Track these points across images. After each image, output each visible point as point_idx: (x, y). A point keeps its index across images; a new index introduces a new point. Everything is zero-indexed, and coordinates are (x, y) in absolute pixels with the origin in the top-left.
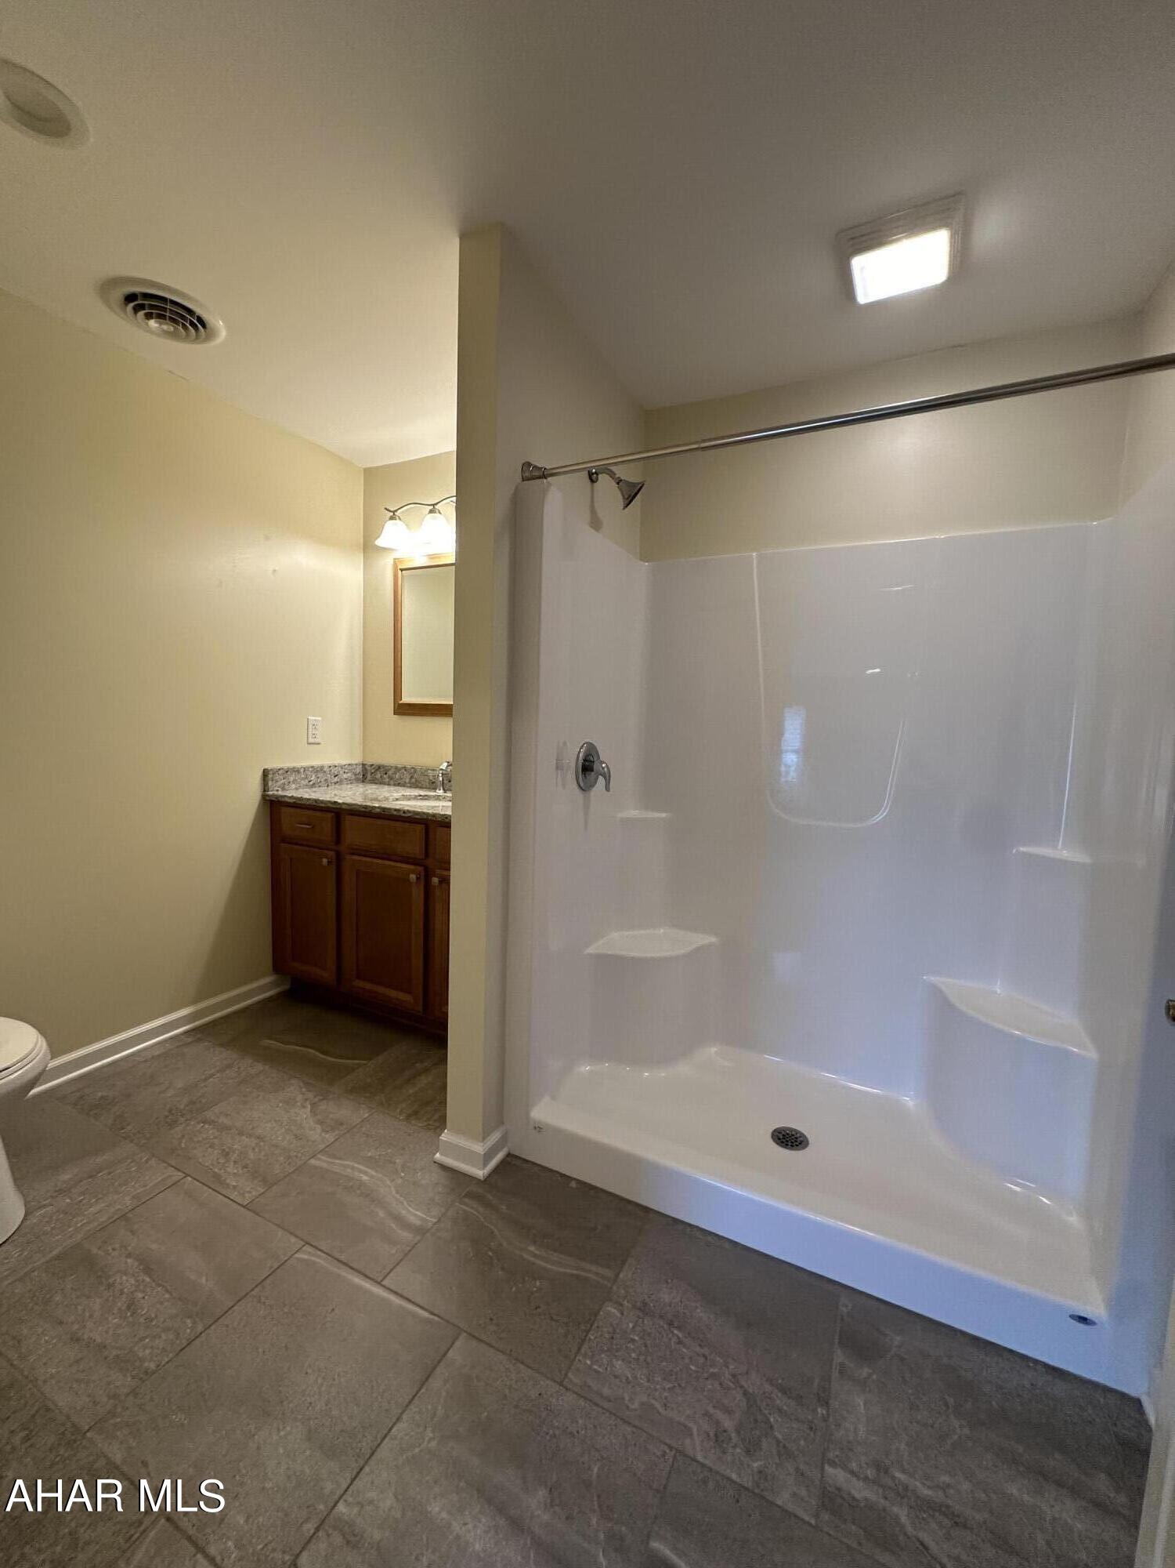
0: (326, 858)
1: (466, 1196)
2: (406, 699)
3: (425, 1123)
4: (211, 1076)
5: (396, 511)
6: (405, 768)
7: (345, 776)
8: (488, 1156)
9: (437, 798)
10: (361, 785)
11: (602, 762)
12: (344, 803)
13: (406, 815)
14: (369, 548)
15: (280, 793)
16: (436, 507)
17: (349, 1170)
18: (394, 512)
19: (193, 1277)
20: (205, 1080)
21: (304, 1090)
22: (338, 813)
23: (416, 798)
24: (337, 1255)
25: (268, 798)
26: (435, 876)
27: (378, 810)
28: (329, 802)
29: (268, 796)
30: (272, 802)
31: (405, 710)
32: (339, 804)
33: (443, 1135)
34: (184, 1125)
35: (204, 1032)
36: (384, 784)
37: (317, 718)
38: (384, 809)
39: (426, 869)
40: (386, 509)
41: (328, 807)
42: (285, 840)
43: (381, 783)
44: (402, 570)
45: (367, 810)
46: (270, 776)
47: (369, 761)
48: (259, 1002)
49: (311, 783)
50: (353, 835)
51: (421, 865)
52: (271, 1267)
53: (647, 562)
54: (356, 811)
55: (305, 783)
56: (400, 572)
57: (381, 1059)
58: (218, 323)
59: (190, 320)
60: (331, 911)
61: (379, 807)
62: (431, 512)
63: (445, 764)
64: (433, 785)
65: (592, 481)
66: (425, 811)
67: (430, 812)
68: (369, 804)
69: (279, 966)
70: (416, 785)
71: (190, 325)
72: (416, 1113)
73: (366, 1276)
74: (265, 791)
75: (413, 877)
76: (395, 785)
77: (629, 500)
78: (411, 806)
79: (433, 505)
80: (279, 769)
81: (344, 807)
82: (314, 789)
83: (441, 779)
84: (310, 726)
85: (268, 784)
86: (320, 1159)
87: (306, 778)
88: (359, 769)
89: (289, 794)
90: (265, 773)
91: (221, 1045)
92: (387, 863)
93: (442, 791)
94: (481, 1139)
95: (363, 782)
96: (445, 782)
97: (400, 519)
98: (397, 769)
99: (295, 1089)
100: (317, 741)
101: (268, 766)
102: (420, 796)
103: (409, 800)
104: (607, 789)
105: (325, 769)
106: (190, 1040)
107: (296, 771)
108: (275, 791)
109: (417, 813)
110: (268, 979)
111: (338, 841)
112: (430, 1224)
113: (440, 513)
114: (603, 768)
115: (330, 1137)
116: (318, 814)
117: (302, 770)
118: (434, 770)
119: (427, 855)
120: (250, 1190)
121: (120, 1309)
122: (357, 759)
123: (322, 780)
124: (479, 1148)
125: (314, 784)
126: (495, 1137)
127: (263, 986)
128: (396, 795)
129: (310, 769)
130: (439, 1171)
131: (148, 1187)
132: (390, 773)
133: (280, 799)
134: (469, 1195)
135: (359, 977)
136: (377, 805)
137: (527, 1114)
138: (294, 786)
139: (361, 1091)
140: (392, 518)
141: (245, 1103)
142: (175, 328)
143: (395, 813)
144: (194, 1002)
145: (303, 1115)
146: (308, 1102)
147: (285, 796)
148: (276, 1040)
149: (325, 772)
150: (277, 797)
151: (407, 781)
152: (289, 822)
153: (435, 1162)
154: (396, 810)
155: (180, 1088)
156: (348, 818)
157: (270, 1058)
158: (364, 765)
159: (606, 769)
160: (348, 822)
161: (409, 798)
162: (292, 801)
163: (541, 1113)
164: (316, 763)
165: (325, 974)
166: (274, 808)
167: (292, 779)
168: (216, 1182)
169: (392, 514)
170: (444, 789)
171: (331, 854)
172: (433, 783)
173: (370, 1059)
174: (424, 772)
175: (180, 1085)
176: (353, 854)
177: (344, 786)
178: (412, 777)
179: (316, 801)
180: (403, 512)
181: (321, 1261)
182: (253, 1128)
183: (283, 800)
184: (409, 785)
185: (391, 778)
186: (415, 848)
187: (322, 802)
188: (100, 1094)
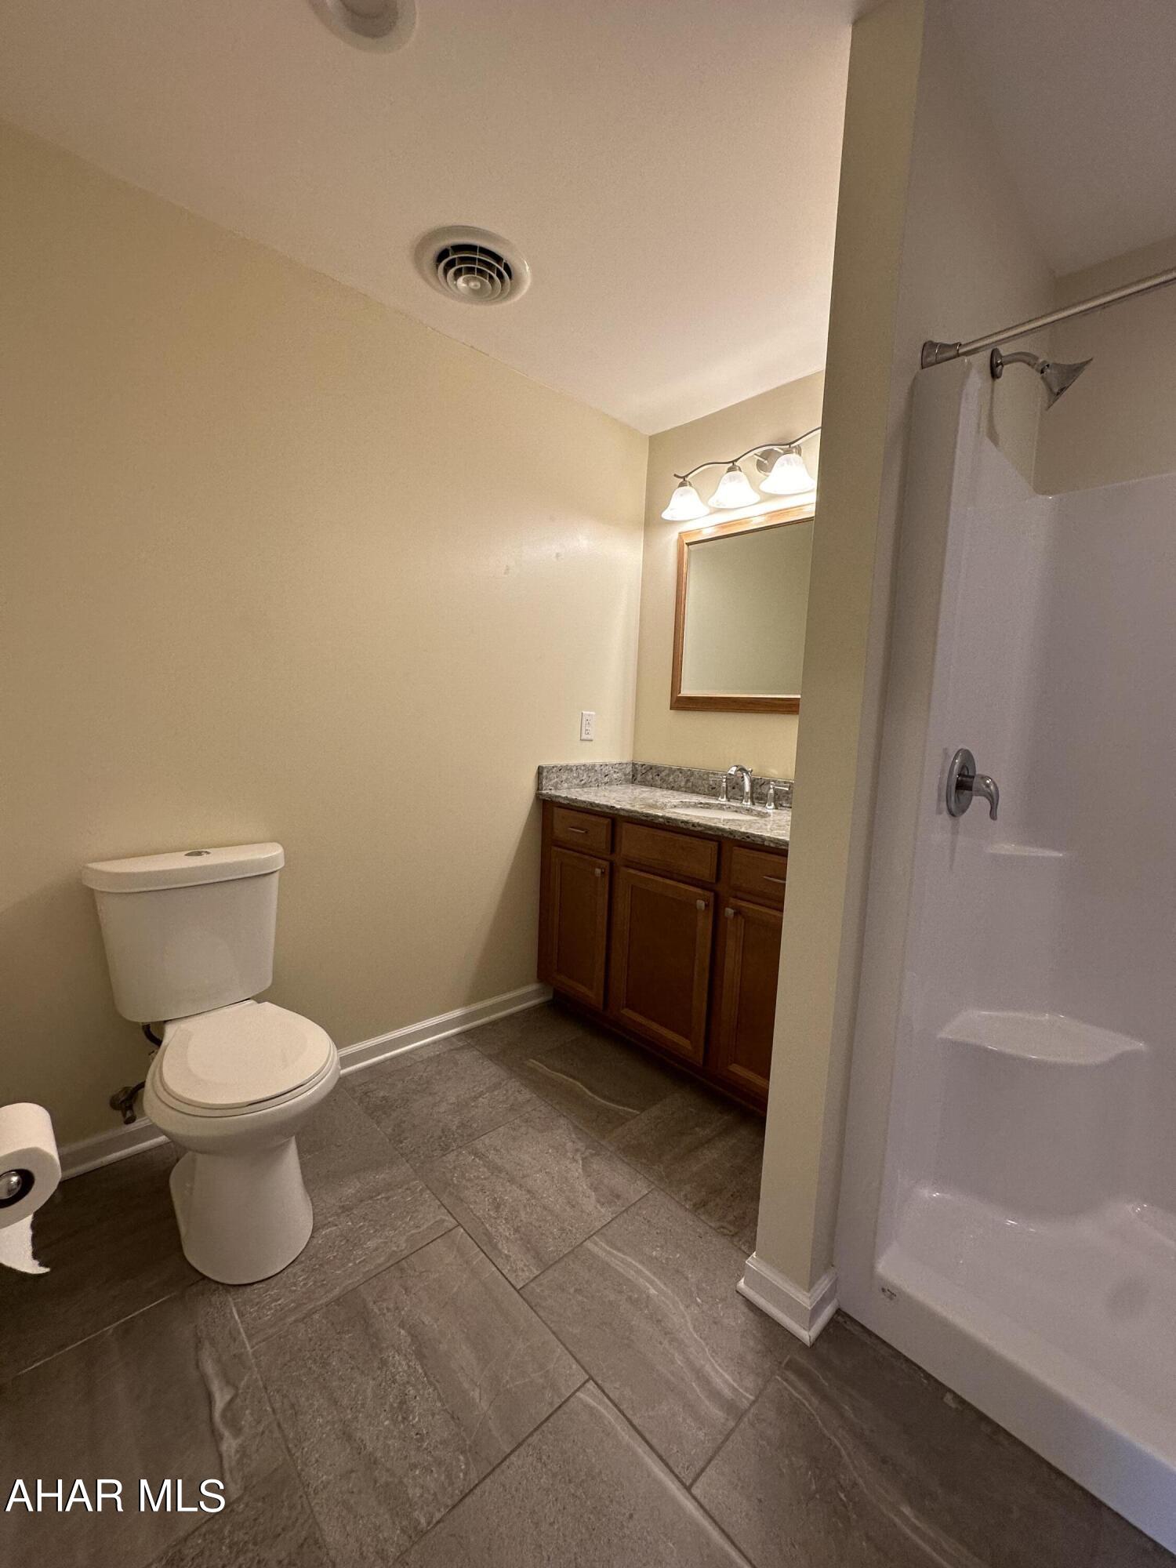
0: (599, 868)
1: (788, 1366)
2: (686, 692)
3: (718, 1224)
4: (481, 1094)
5: (687, 476)
6: (680, 770)
7: (615, 776)
8: (815, 1312)
9: (721, 807)
10: (631, 787)
11: (984, 778)
12: (621, 809)
13: (696, 829)
14: (652, 521)
15: (553, 792)
16: (737, 464)
17: (632, 1272)
18: (684, 478)
19: (466, 1386)
20: (475, 1098)
21: (573, 1136)
22: (614, 819)
23: (695, 806)
24: (629, 1413)
25: (541, 797)
26: (728, 907)
27: (661, 820)
28: (607, 806)
29: (541, 794)
30: (544, 801)
31: (682, 704)
32: (617, 809)
33: (750, 1259)
34: (455, 1153)
35: (473, 1037)
36: (656, 786)
37: (591, 713)
38: (669, 819)
39: (717, 896)
40: (675, 475)
41: (604, 812)
42: (558, 843)
43: (652, 786)
44: (688, 544)
45: (649, 819)
46: (545, 774)
47: (640, 760)
48: (523, 1011)
49: (583, 782)
50: (631, 845)
51: (711, 890)
52: (551, 1404)
53: (1051, 494)
54: (637, 819)
55: (576, 782)
56: (686, 546)
57: (655, 1111)
58: (525, 270)
59: (498, 268)
60: (602, 928)
61: (662, 817)
62: (730, 470)
63: (734, 769)
64: (713, 792)
65: (994, 375)
66: (720, 825)
67: (727, 827)
68: (646, 811)
69: (543, 975)
70: (693, 790)
71: (497, 276)
72: (704, 1204)
73: (667, 1465)
74: (538, 789)
75: (701, 904)
76: (667, 788)
77: (1056, 394)
78: (699, 817)
79: (733, 462)
80: (553, 767)
81: (622, 813)
82: (585, 790)
83: (724, 785)
84: (584, 720)
85: (542, 783)
86: (596, 1244)
87: (578, 777)
88: (629, 769)
89: (563, 793)
90: (540, 770)
91: (490, 1057)
92: (668, 882)
93: (725, 799)
94: (807, 1287)
95: (633, 783)
96: (729, 788)
97: (690, 485)
98: (671, 771)
99: (563, 1133)
100: (589, 737)
101: (543, 763)
102: (701, 803)
103: (688, 807)
104: (993, 815)
105: (596, 768)
106: (461, 1044)
107: (568, 769)
108: (549, 790)
109: (711, 828)
110: (533, 987)
111: (613, 847)
112: (746, 1404)
113: (740, 470)
114: (988, 786)
115: (607, 1213)
116: (593, 818)
117: (574, 769)
118: (714, 774)
119: (718, 879)
120: (524, 1269)
121: (391, 1405)
122: (627, 758)
123: (593, 780)
124: (806, 1300)
125: (585, 784)
126: (823, 1285)
127: (526, 995)
128: (675, 801)
129: (583, 768)
130: (746, 1310)
131: (421, 1229)
132: (664, 774)
133: (554, 799)
134: (791, 1366)
135: (628, 1006)
136: (661, 815)
137: (872, 1267)
138: (566, 785)
139: (636, 1153)
140: (682, 485)
141: (514, 1139)
142: (482, 283)
143: (682, 825)
144: (466, 1004)
145: (576, 1170)
146: (579, 1154)
147: (560, 796)
148: (541, 1061)
149: (596, 771)
150: (550, 796)
151: (683, 784)
152: (562, 826)
153: (738, 1292)
154: (683, 822)
155: (452, 1104)
156: (626, 826)
157: (539, 1085)
158: (634, 764)
159: (992, 787)
160: (625, 829)
161: (687, 805)
162: (566, 802)
163: (891, 1266)
164: (588, 761)
165: (592, 994)
166: (547, 808)
167: (564, 777)
168: (487, 1244)
169: (682, 480)
170: (727, 797)
171: (605, 864)
172: (713, 788)
173: (643, 1110)
174: (705, 775)
175: (453, 1100)
176: (627, 866)
177: (614, 787)
178: (688, 781)
179: (591, 804)
180: (693, 477)
181: (609, 1414)
182: (524, 1176)
183: (557, 800)
184: (684, 789)
185: (663, 780)
186: (705, 871)
187: (598, 805)
188: (382, 1094)
